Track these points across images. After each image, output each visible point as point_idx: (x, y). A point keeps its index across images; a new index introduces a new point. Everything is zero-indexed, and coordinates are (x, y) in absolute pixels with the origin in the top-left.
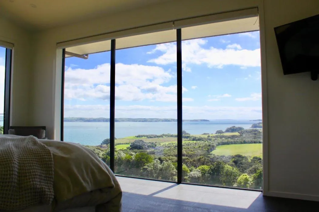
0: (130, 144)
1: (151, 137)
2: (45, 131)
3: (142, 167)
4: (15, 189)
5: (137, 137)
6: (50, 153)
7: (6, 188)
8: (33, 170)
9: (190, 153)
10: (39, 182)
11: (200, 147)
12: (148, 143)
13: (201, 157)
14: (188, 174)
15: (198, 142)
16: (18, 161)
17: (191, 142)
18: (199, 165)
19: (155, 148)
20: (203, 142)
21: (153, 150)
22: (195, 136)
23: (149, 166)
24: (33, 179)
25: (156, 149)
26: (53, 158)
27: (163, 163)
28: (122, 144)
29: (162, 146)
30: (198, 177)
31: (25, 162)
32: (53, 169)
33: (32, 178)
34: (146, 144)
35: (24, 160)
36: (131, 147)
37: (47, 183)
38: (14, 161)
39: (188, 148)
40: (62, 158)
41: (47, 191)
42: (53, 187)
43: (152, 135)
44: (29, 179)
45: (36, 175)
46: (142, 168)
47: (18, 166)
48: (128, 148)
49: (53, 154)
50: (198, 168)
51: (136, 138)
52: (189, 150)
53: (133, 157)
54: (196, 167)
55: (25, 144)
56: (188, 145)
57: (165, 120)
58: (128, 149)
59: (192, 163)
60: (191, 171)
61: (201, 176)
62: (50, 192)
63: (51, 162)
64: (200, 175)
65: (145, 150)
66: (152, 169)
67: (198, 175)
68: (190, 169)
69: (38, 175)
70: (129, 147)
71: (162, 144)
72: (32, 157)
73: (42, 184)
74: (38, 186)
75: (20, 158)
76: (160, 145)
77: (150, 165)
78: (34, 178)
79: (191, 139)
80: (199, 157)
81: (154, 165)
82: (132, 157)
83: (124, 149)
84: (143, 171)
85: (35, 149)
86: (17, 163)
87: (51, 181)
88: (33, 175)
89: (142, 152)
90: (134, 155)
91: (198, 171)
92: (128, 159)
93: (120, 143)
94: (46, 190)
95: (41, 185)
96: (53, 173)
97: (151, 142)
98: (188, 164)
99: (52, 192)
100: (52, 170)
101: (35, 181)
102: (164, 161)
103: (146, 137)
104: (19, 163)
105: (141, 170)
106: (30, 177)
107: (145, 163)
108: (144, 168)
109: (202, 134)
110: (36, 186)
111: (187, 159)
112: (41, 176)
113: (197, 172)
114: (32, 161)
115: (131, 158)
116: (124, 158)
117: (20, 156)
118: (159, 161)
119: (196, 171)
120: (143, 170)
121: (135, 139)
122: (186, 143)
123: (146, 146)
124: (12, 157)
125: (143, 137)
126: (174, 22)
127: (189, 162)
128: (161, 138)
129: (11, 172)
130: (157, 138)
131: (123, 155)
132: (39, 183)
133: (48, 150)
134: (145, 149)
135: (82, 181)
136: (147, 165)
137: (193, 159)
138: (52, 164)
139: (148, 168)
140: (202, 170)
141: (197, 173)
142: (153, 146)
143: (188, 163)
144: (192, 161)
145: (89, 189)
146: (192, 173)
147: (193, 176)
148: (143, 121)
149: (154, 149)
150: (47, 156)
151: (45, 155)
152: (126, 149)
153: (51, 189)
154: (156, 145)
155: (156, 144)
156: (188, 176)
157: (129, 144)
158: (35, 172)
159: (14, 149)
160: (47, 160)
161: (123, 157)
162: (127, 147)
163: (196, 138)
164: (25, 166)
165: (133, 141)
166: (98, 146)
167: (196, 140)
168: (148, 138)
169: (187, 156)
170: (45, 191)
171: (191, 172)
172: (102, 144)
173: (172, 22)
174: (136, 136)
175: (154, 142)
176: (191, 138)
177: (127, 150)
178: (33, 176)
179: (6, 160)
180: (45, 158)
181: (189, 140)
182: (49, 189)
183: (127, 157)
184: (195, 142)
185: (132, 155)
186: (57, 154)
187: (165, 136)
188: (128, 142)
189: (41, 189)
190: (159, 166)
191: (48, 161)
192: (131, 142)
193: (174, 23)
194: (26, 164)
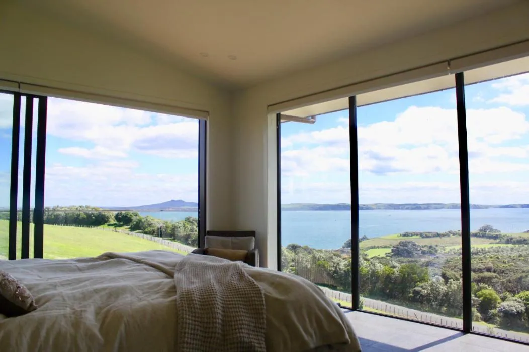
0: (392, 248)
1: (427, 237)
2: (254, 238)
3: (412, 288)
4: (218, 341)
5: (404, 235)
6: (261, 293)
7: (209, 340)
8: (240, 318)
9: (502, 265)
10: (247, 333)
11: (521, 256)
12: (423, 247)
13: (524, 274)
14: (498, 305)
15: (517, 245)
16: (222, 305)
17: (503, 246)
18: (519, 290)
19: (435, 255)
20: (526, 246)
21: (431, 259)
22: (510, 235)
23: (424, 287)
24: (240, 331)
25: (438, 257)
26: (265, 300)
27: (449, 283)
28: (378, 247)
29: (448, 252)
30: (518, 312)
31: (230, 306)
32: (265, 317)
33: (238, 329)
34: (419, 249)
35: (228, 302)
36: (392, 253)
37: (258, 336)
38: (217, 305)
39: (498, 258)
40: (276, 300)
41: (257, 347)
42: (265, 342)
43: (429, 233)
44: (236, 329)
45: (243, 324)
46: (411, 290)
47: (222, 311)
48: (389, 255)
49: (265, 295)
50: (517, 296)
51: (402, 237)
52: (500, 261)
53: (396, 271)
54: (513, 292)
55: (229, 279)
56: (498, 251)
57: (453, 206)
58: (387, 256)
59: (506, 286)
60: (503, 299)
61: (524, 310)
62: (261, 348)
63: (262, 307)
64: (521, 308)
65: (418, 259)
66: (429, 291)
67: (518, 309)
68: (502, 295)
69: (245, 325)
70: (389, 253)
71: (448, 249)
72: (238, 299)
73: (251, 336)
74: (246, 340)
75: (224, 301)
76: (444, 250)
77: (426, 285)
78: (241, 329)
79: (504, 241)
80: (519, 275)
81: (432, 285)
82: (394, 270)
83: (380, 256)
84: (413, 295)
85: (242, 287)
86: (220, 308)
87: (262, 333)
88: (240, 324)
89: (412, 261)
90: (398, 266)
91: (516, 300)
92: (388, 275)
93: (374, 246)
94: (257, 345)
95: (250, 338)
96: (265, 322)
97: (427, 244)
98: (498, 286)
99: (264, 348)
100: (263, 318)
101: (242, 333)
102: (452, 280)
103: (418, 237)
104: (223, 307)
105: (410, 293)
106: (236, 327)
107: (417, 282)
108: (415, 290)
109: (525, 232)
110: (244, 340)
111: (496, 277)
112: (250, 326)
113: (515, 302)
114: (238, 304)
115: (392, 272)
116: (381, 272)
117: (223, 298)
118: (442, 280)
119: (514, 300)
120: (413, 293)
121: (400, 239)
122: (492, 247)
123: (420, 252)
124: (214, 299)
125: (415, 237)
126: (449, 62)
127: (500, 283)
128: (446, 239)
129: (214, 320)
130: (438, 239)
131: (380, 268)
132: (247, 336)
133: (258, 289)
134: (417, 257)
135: (303, 333)
136: (421, 285)
137: (507, 278)
138: (264, 309)
139: (423, 290)
140: (526, 301)
141: (516, 304)
142: (432, 251)
143: (496, 285)
144: (506, 282)
145: (312, 346)
146: (505, 304)
147: (507, 309)
148: (412, 209)
149: (433, 257)
150: (256, 297)
151: (254, 297)
152: (385, 255)
153: (263, 344)
154: (436, 251)
155: (437, 248)
156: (498, 309)
157: (389, 247)
158: (242, 320)
159: (216, 287)
160: (257, 303)
161: (379, 270)
162: (386, 254)
163: (512, 239)
164: (230, 312)
165: (396, 243)
166: (337, 251)
167: (514, 243)
168: (423, 237)
169: (495, 272)
170: (255, 347)
171: (503, 301)
172: (344, 247)
173: (447, 63)
174: (402, 233)
175: (434, 245)
176: (502, 239)
177: (386, 258)
178: (240, 327)
179: (207, 303)
180: (255, 300)
181: (498, 243)
182: (260, 344)
183: (386, 270)
184: (510, 245)
185: (394, 267)
186: (269, 295)
187: (454, 234)
188: (387, 244)
189: (250, 344)
190: (442, 287)
191: (258, 305)
192: (393, 245)
193: (449, 65)
194: (231, 308)
